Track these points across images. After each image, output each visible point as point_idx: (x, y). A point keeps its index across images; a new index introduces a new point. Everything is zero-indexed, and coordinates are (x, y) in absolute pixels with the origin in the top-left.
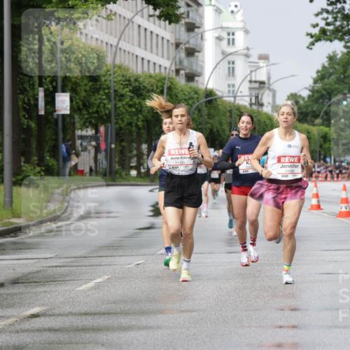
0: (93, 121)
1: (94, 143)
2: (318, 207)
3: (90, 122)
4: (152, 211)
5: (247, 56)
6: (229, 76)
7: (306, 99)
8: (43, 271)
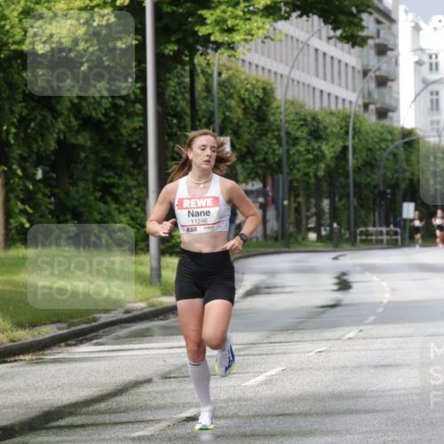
0: (260, 172)
1: (261, 200)
3: (257, 174)
4: (337, 284)
6: (432, 109)
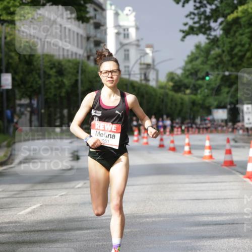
1: (29, 109)
2: (190, 152)
3: (27, 94)
5: (138, 46)
6: (125, 60)
7: (180, 76)
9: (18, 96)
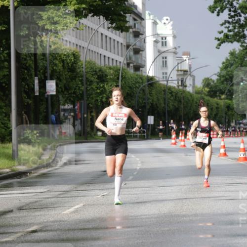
0: (72, 99)
1: (72, 114)
2: (225, 154)
5: (175, 53)
6: (163, 67)
7: (215, 82)
8: (40, 201)
9: (62, 102)
